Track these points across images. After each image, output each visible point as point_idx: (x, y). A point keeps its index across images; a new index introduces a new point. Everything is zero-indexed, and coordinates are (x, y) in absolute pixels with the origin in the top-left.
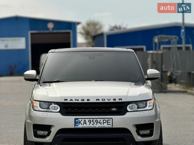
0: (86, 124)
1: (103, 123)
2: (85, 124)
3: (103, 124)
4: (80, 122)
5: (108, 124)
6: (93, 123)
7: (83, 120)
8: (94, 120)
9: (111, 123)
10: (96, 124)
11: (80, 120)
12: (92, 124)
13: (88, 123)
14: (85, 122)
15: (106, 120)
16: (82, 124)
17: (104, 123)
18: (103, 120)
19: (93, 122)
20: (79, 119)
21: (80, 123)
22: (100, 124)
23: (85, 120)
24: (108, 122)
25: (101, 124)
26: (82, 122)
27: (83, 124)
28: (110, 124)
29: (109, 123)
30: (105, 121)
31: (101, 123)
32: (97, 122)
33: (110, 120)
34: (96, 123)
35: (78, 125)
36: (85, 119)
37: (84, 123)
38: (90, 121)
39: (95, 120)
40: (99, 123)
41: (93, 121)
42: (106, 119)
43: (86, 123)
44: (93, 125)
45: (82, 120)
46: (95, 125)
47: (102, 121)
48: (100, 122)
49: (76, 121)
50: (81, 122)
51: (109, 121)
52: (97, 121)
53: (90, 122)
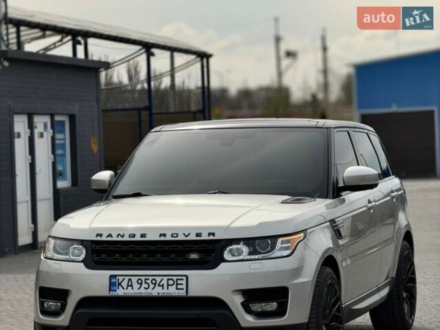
0: (133, 288)
1: (168, 285)
2: (130, 288)
3: (168, 289)
4: (119, 284)
5: (177, 289)
6: (147, 286)
7: (127, 278)
8: (148, 279)
9: (184, 286)
10: (153, 288)
11: (121, 279)
12: (145, 288)
13: (136, 286)
14: (130, 284)
15: (173, 280)
16: (124, 289)
17: (169, 287)
18: (168, 280)
19: (146, 283)
20: (118, 277)
21: (120, 287)
22: (161, 287)
23: (130, 280)
24: (177, 284)
25: (163, 289)
26: (125, 284)
27: (125, 286)
28: (183, 289)
29: (179, 287)
30: (171, 282)
31: (163, 286)
32: (155, 284)
33: (182, 279)
34: (152, 286)
35: (115, 291)
36: (130, 277)
37: (128, 286)
38: (140, 282)
39: (151, 278)
40: (159, 285)
41: (147, 281)
42: (175, 278)
43: (132, 286)
44: (147, 291)
45: (124, 279)
46: (150, 290)
47: (164, 282)
48: (161, 284)
49: (113, 280)
50: (122, 284)
51: (179, 282)
52: (154, 282)
53: (141, 284)
